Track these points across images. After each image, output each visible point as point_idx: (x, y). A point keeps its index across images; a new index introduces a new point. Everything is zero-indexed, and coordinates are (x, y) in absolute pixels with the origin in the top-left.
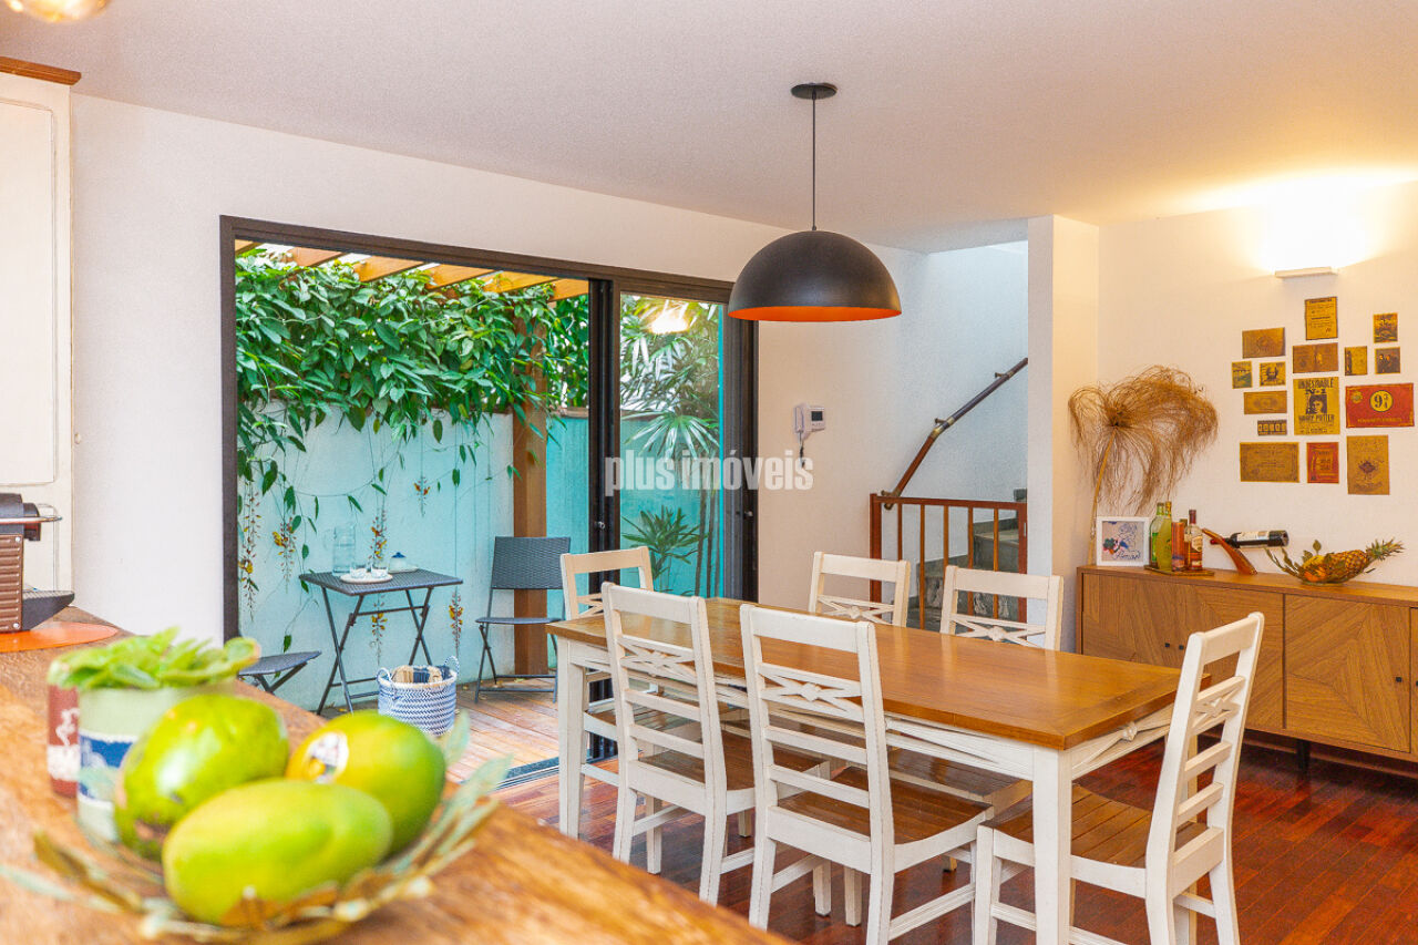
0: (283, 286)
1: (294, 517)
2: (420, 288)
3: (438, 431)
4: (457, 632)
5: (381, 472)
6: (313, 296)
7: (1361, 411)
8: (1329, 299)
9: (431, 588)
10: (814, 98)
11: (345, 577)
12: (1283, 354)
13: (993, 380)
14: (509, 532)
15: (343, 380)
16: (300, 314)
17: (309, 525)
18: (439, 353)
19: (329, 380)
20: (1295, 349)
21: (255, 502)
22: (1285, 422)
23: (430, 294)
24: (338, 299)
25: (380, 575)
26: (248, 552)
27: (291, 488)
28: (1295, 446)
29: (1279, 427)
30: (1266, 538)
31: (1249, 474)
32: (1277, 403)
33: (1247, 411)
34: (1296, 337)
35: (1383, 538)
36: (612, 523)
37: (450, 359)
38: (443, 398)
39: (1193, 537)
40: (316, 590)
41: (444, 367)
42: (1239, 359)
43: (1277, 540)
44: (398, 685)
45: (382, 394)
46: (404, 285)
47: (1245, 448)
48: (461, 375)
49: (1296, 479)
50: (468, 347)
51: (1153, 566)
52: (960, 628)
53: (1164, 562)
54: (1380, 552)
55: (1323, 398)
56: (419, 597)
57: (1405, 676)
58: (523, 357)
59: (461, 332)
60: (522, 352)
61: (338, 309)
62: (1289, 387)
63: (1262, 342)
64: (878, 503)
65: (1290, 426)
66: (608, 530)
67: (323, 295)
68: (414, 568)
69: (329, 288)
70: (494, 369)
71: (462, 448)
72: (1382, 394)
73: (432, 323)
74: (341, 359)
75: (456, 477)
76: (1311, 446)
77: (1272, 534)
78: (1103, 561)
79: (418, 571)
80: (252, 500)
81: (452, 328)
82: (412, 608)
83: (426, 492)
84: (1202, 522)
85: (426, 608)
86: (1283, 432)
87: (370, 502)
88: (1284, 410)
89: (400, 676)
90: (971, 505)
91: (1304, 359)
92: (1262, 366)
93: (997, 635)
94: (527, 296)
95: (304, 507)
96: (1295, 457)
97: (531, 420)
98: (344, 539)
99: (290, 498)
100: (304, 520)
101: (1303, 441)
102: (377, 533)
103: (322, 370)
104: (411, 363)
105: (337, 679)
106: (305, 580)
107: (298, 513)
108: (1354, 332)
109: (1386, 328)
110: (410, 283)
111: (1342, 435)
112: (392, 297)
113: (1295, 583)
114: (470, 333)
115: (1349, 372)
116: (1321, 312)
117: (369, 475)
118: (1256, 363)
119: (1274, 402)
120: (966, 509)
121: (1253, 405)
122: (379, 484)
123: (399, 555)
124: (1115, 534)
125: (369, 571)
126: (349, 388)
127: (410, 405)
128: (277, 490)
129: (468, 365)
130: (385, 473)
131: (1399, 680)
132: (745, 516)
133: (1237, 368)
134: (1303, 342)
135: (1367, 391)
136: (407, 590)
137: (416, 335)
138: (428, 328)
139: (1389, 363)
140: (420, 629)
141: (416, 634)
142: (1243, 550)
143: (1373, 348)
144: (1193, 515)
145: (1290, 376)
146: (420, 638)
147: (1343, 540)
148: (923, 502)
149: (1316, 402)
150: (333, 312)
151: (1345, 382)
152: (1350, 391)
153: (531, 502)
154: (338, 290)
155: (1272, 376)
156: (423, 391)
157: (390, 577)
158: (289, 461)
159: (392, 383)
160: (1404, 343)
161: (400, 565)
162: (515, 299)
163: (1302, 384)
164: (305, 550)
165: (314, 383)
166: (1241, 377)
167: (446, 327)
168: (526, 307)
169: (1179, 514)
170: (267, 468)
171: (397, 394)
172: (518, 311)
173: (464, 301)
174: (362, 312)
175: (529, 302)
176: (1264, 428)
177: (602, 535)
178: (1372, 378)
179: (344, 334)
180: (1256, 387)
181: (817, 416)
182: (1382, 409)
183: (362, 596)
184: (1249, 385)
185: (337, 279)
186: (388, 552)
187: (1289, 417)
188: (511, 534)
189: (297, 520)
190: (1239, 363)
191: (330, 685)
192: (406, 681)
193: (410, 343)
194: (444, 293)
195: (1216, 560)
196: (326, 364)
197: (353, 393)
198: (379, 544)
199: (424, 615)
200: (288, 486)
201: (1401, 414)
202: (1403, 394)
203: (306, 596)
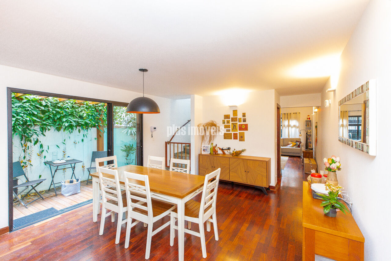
0: (39, 102)
2: (74, 103)
3: (79, 131)
4: (84, 171)
5: (65, 140)
6: (47, 104)
7: (241, 129)
8: (236, 110)
9: (75, 163)
10: (143, 72)
11: (54, 162)
12: (230, 119)
13: (187, 121)
14: (96, 150)
15: (54, 121)
16: (43, 108)
17: (46, 151)
18: (78, 116)
19: (51, 122)
20: (232, 118)
21: (32, 147)
23: (76, 104)
24: (53, 105)
25: (63, 161)
26: (30, 158)
28: (231, 133)
29: (229, 131)
30: (227, 148)
31: (225, 138)
32: (229, 127)
33: (225, 128)
34: (232, 116)
35: (244, 149)
36: (112, 150)
37: (81, 117)
38: (78, 125)
39: (217, 149)
40: (48, 165)
41: (79, 119)
42: (224, 119)
43: (229, 149)
44: (65, 184)
45: (64, 124)
46: (70, 102)
47: (225, 134)
48: (83, 120)
49: (232, 139)
50: (85, 115)
51: (210, 153)
52: (173, 170)
53: (212, 153)
54: (243, 151)
55: (235, 126)
56: (73, 165)
57: (246, 171)
58: (98, 117)
59: (83, 112)
60: (98, 116)
61: (54, 107)
62: (231, 124)
63: (227, 117)
64: (166, 143)
65: (231, 131)
66: (111, 151)
67: (49, 104)
68: (72, 159)
69: (51, 102)
70: (91, 119)
71: (84, 135)
72: (243, 125)
73: (77, 110)
74: (54, 117)
75: (83, 140)
76: (234, 134)
77: (228, 148)
78: (203, 153)
79: (73, 160)
80: (31, 147)
81: (82, 111)
82: (72, 167)
83: (76, 143)
84: (218, 146)
85: (74, 167)
86: (230, 131)
87: (62, 147)
88: (230, 128)
89: (67, 182)
90: (182, 143)
91: (233, 120)
92: (227, 120)
93: (179, 171)
94: (99, 105)
95: (45, 148)
96: (231, 135)
97: (100, 129)
98: (55, 154)
99: (41, 146)
101: (233, 133)
102: (64, 152)
103: (49, 119)
104: (71, 118)
105: (52, 183)
106: (45, 163)
107: (43, 149)
108: (240, 116)
109: (244, 115)
110: (72, 102)
111: (238, 132)
112: (67, 105)
113: (231, 156)
114: (85, 112)
115: (239, 122)
116: (235, 112)
117: (61, 140)
118: (226, 120)
119: (229, 126)
120: (181, 144)
121: (225, 127)
122: (64, 142)
123: (69, 157)
124: (205, 148)
125: (60, 160)
126: (56, 123)
127: (71, 126)
128: (38, 144)
129: (85, 118)
130: (66, 140)
131: (245, 171)
132: (141, 147)
133: (223, 121)
134: (232, 117)
135: (242, 125)
136: (71, 164)
137: (73, 113)
138: (76, 111)
139: (244, 121)
140: (73, 171)
141: (72, 172)
142: (224, 150)
143: (242, 118)
144: (216, 145)
145: (231, 122)
146: (73, 173)
147: (238, 149)
148: (174, 143)
149: (234, 126)
150: (52, 107)
151: (239, 123)
152: (239, 125)
153: (100, 144)
154: (53, 103)
155: (228, 122)
156: (74, 124)
157: (65, 161)
158: (41, 138)
159: (66, 122)
160: (247, 117)
161: (69, 159)
162: (96, 105)
163: (232, 124)
164: (45, 157)
165: (47, 122)
166: (224, 122)
167: (80, 111)
168: (99, 107)
169: (214, 145)
170: (35, 140)
171: (67, 124)
172: (97, 108)
173: (84, 106)
174: (59, 108)
175: (100, 106)
176: (227, 131)
177: (110, 152)
178: (242, 123)
179: (54, 112)
181: (155, 128)
182: (244, 128)
183: (58, 166)
184: (225, 124)
185: (53, 101)
186: (66, 156)
187: (231, 129)
188: (97, 151)
189: (43, 151)
191: (51, 184)
192: (68, 183)
193: (72, 115)
194: (80, 104)
195: (220, 152)
196: (50, 118)
197: (57, 124)
198: (64, 155)
199: (74, 168)
200: (41, 144)
201: (246, 129)
202: (246, 125)
203: (46, 166)
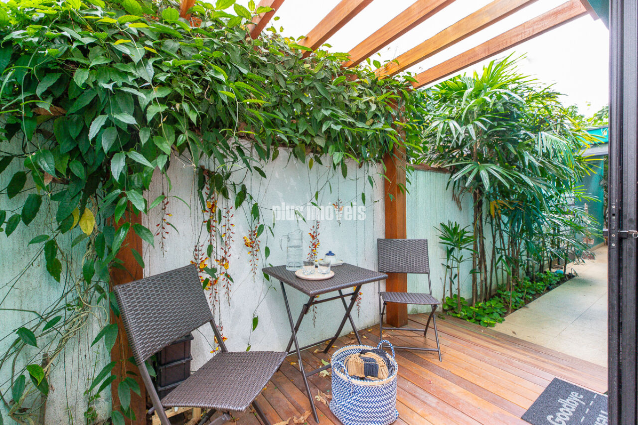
1: (258, 225)
3: (344, 171)
5: (317, 194)
14: (383, 235)
17: (269, 231)
21: (230, 214)
25: (325, 272)
26: (226, 252)
27: (257, 204)
40: (276, 282)
71: (370, 177)
75: (363, 199)
79: (343, 264)
80: (228, 212)
82: (342, 296)
85: (355, 296)
95: (265, 218)
98: (295, 242)
99: (255, 211)
100: (266, 228)
102: (313, 236)
106: (268, 272)
107: (261, 223)
114: (372, 99)
122: (316, 202)
123: (330, 254)
125: (316, 268)
126: (299, 127)
128: (246, 206)
130: (319, 196)
140: (348, 310)
141: (344, 314)
158: (254, 186)
161: (333, 261)
164: (267, 251)
170: (239, 190)
188: (384, 237)
189: (261, 228)
198: (315, 245)
199: (353, 299)
200: (254, 203)
203: (269, 283)
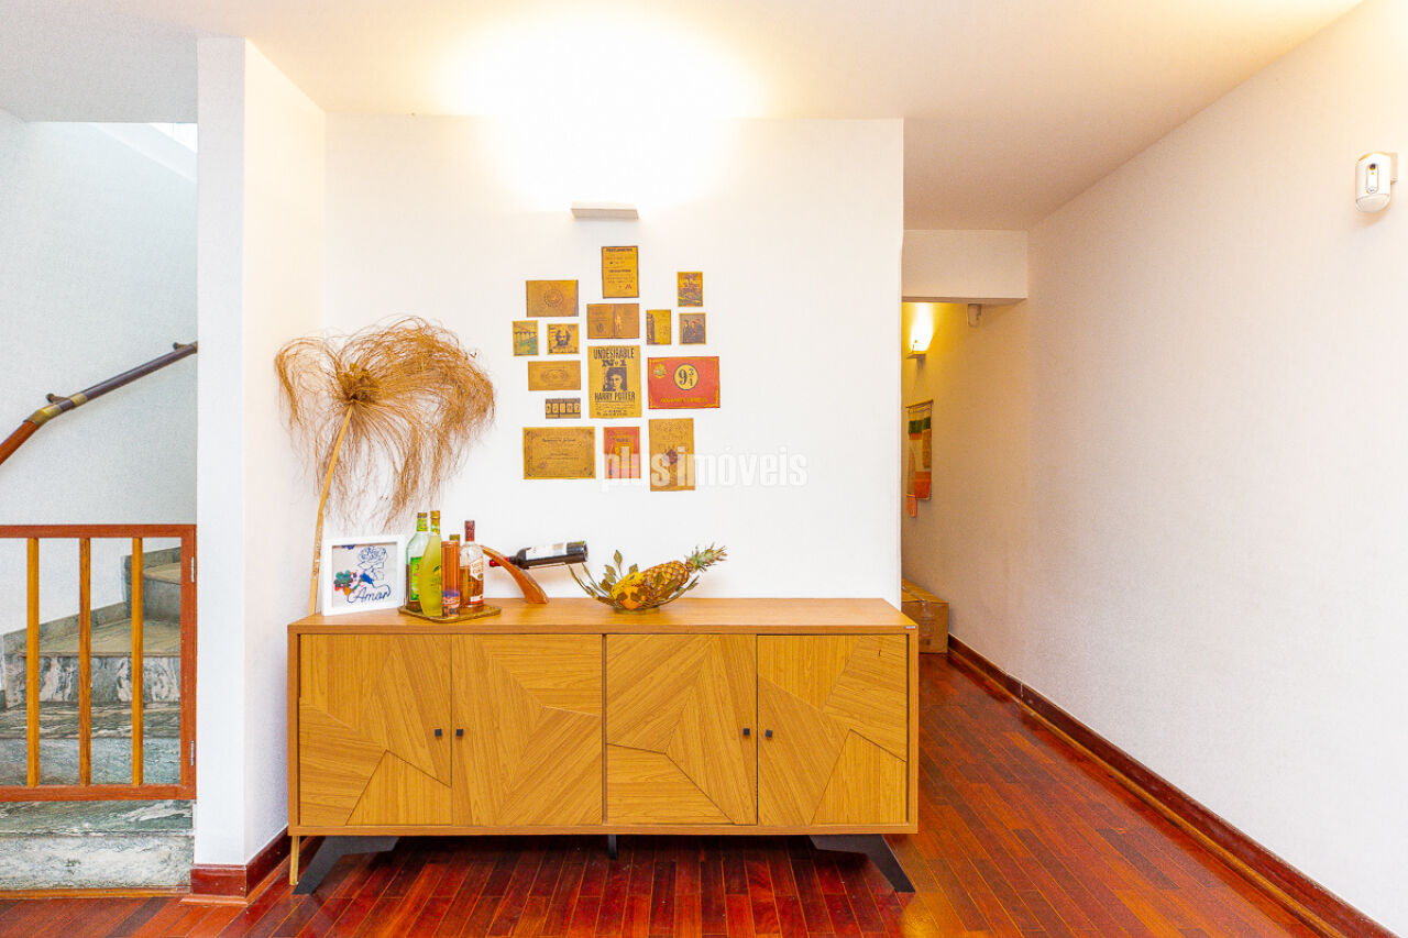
7: (662, 395)
8: (629, 249)
12: (575, 313)
20: (590, 308)
22: (578, 401)
28: (590, 432)
29: (570, 408)
30: (564, 552)
31: (534, 469)
32: (568, 376)
33: (533, 387)
34: (591, 293)
39: (471, 558)
42: (522, 316)
43: (576, 554)
47: (529, 434)
49: (591, 474)
51: (413, 607)
53: (430, 601)
54: (699, 562)
55: (622, 372)
57: (751, 725)
62: (583, 357)
63: (550, 296)
65: (585, 407)
72: (687, 368)
76: (609, 432)
77: (570, 546)
78: (337, 608)
84: (480, 537)
86: (576, 414)
88: (576, 386)
91: (600, 321)
92: (550, 327)
96: (591, 447)
101: (600, 425)
108: (656, 292)
109: (690, 289)
111: (644, 418)
113: (600, 616)
115: (651, 341)
116: (620, 264)
118: (543, 323)
119: (565, 376)
121: (539, 378)
124: (353, 564)
131: (746, 732)
133: (519, 329)
134: (598, 299)
135: (672, 364)
139: (694, 332)
142: (532, 572)
143: (677, 312)
144: (470, 529)
145: (585, 343)
147: (648, 554)
149: (614, 371)
151: (648, 352)
152: (652, 363)
155: (562, 341)
160: (712, 306)
163: (598, 353)
166: (524, 341)
169: (451, 527)
176: (554, 409)
178: (676, 350)
180: (543, 356)
182: (687, 386)
184: (534, 352)
187: (583, 395)
190: (522, 323)
195: (500, 588)
201: (708, 395)
202: (709, 367)
